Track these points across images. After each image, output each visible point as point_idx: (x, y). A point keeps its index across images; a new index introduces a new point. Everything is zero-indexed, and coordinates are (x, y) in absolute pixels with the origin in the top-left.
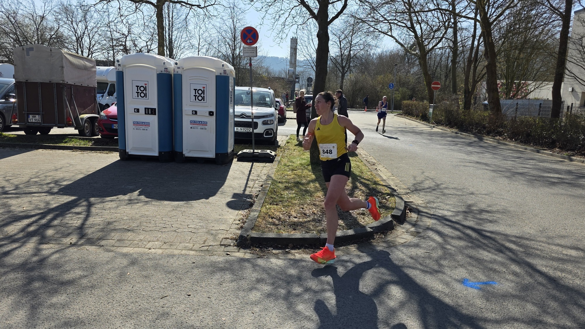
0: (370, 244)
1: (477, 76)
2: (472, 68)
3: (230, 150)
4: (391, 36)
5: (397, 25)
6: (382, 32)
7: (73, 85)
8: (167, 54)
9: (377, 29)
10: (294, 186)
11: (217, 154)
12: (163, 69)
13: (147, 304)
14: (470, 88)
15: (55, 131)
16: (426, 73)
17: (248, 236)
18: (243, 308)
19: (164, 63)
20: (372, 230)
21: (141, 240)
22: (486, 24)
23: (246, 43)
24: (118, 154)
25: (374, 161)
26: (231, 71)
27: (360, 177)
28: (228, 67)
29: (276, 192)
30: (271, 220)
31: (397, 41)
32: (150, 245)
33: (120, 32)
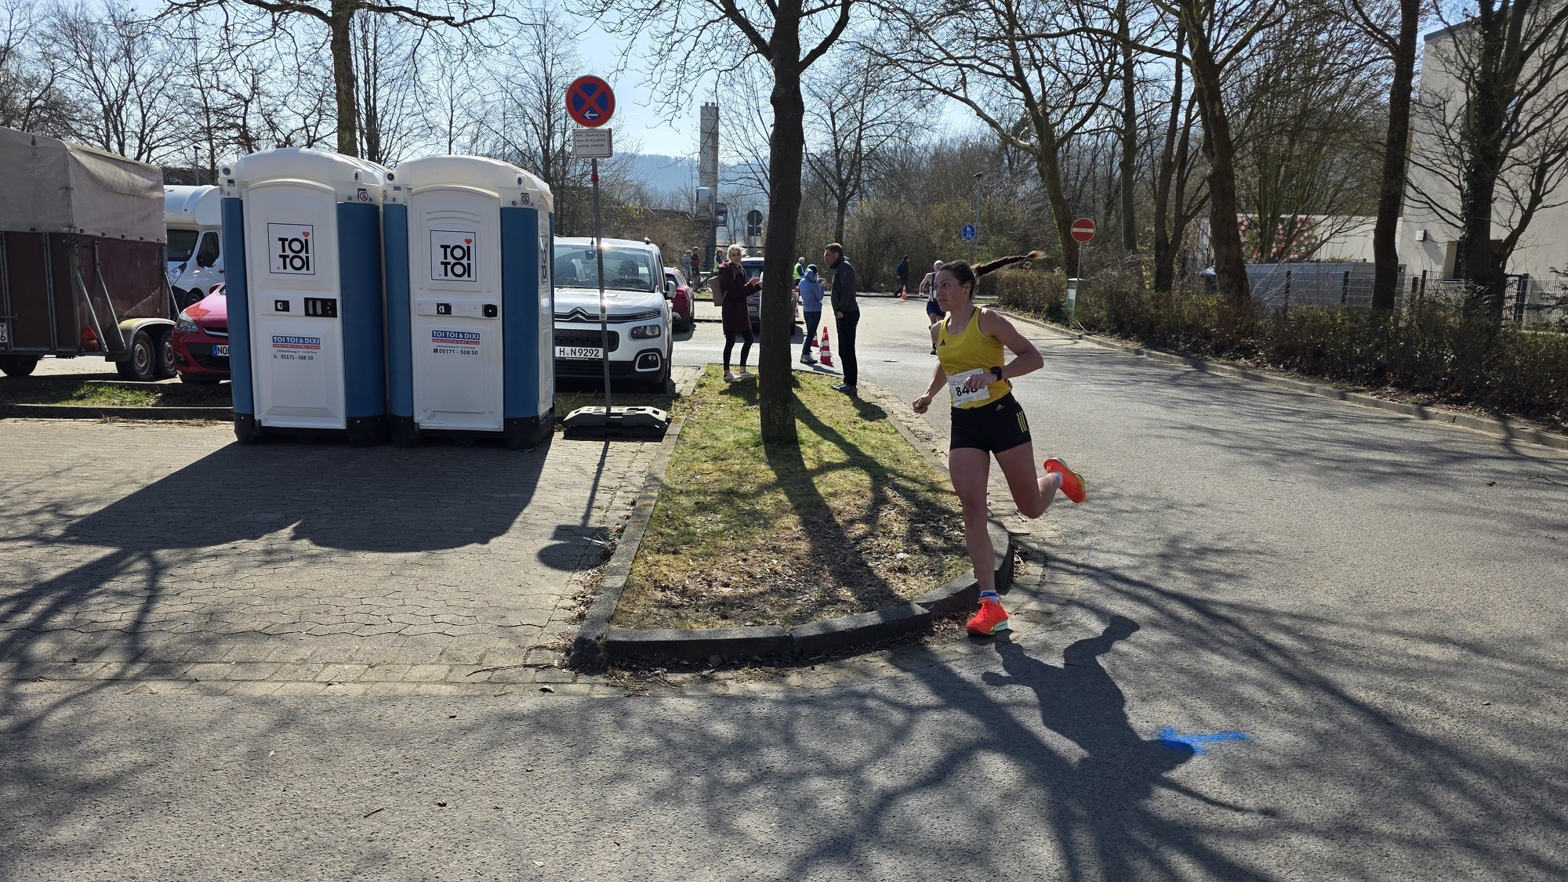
0: (923, 648)
1: (1186, 202)
2: (1174, 182)
3: (543, 409)
4: (966, 100)
5: (981, 71)
6: (940, 90)
7: (98, 238)
8: (362, 149)
9: (930, 83)
10: (721, 502)
11: (507, 421)
12: (354, 193)
13: (327, 834)
14: (1170, 234)
15: (48, 366)
16: (1056, 197)
17: (598, 638)
18: (590, 833)
19: (356, 175)
20: (927, 611)
21: (304, 661)
22: (1207, 70)
23: (580, 119)
24: (230, 426)
25: (929, 430)
26: (542, 196)
27: (893, 471)
28: (535, 186)
29: (671, 519)
30: (659, 595)
31: (980, 113)
32: (329, 673)
33: (230, 90)
